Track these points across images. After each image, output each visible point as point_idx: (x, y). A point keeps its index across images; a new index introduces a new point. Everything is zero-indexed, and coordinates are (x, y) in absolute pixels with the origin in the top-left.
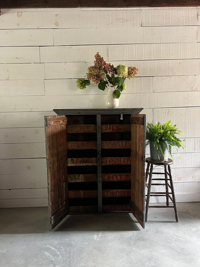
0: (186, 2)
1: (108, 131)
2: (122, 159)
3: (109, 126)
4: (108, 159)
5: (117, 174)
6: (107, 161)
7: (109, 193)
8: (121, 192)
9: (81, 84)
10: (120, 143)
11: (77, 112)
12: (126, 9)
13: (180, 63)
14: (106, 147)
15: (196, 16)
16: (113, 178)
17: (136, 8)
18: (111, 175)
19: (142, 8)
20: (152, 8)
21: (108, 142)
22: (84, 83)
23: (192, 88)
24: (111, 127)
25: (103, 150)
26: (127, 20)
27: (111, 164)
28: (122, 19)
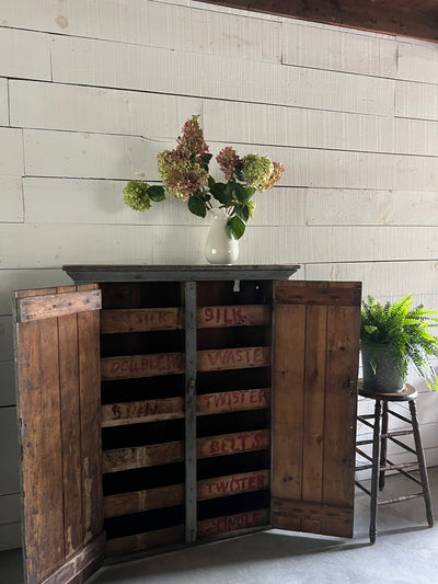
0: (375, 22)
1: (213, 323)
2: (247, 394)
3: (215, 309)
4: (213, 398)
5: (235, 436)
6: (208, 404)
7: (214, 488)
8: (243, 480)
9: (140, 196)
10: (244, 354)
11: (135, 273)
12: (245, 13)
13: (361, 160)
14: (208, 366)
15: (393, 57)
16: (224, 445)
17: (268, 17)
18: (220, 439)
19: (283, 19)
20: (306, 23)
21: (213, 353)
22: (146, 195)
23: (384, 218)
24: (222, 313)
25: (200, 374)
26: (247, 43)
27: (219, 409)
28: (237, 37)
